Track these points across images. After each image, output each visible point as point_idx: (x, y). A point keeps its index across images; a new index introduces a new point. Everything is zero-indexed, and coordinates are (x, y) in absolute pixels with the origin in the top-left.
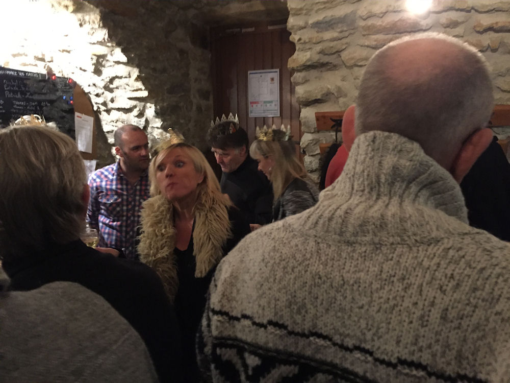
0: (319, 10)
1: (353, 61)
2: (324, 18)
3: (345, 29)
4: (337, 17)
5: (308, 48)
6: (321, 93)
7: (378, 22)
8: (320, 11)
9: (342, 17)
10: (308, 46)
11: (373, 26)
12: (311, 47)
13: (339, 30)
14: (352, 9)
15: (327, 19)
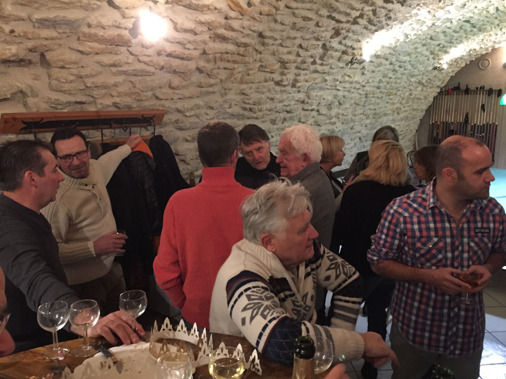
0: (53, 7)
1: (61, 63)
2: (56, 17)
3: (67, 31)
4: (69, 19)
5: (17, 42)
6: (10, 92)
7: (101, 33)
8: (53, 9)
9: (73, 20)
10: (18, 40)
11: (96, 35)
12: (22, 41)
13: (60, 31)
14: (84, 16)
15: (57, 19)
